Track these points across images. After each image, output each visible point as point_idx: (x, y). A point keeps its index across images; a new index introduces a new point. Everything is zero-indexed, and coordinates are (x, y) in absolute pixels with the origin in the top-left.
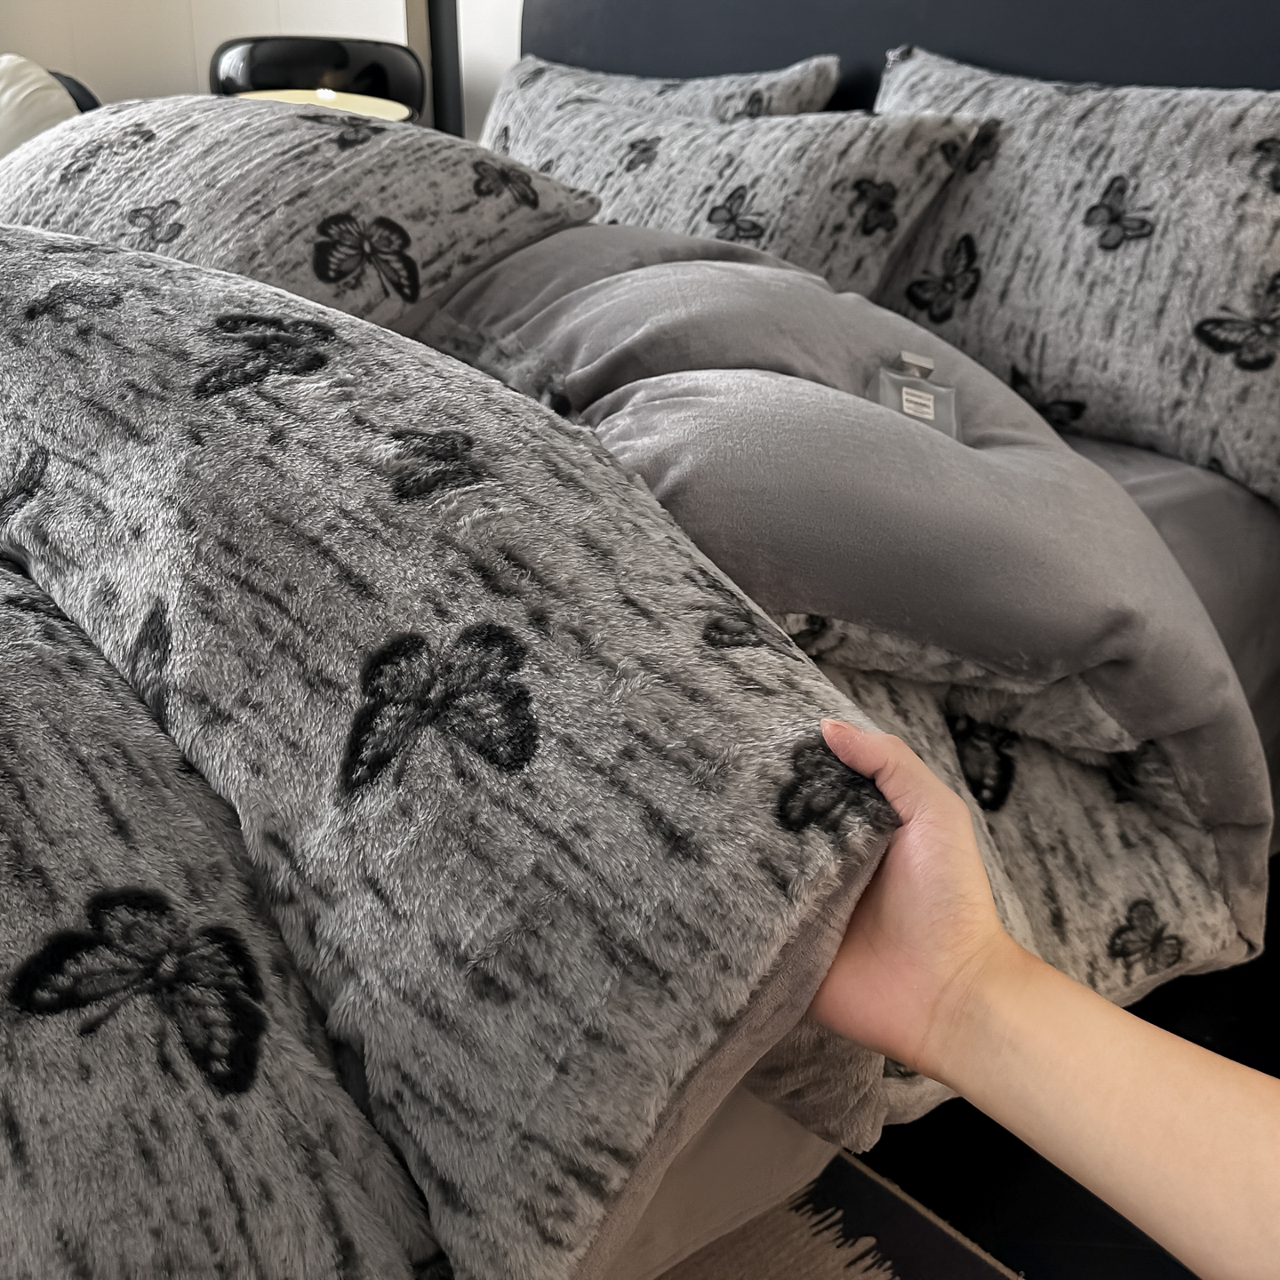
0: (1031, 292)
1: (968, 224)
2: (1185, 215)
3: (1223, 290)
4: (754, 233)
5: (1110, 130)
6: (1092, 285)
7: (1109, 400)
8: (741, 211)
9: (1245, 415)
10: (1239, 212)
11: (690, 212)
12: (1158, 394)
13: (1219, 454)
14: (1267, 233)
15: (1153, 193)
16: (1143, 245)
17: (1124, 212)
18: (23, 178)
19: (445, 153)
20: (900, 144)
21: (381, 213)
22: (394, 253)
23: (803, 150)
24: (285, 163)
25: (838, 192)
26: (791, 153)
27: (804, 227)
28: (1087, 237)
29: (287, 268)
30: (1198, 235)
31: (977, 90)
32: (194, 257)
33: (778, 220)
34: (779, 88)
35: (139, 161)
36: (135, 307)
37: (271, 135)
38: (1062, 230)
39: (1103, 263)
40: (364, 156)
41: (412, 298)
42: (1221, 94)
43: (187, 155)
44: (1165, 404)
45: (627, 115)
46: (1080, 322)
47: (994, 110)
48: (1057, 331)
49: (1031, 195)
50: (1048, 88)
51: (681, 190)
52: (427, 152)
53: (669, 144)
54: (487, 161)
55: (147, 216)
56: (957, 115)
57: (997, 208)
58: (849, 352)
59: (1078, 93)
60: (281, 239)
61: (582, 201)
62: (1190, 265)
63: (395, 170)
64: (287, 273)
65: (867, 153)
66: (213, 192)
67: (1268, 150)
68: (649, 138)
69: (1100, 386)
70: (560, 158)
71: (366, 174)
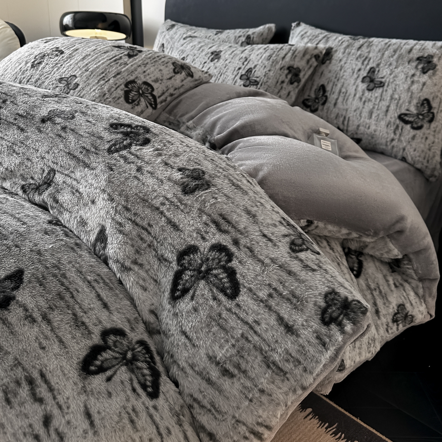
0: (344, 103)
1: (323, 81)
2: (395, 80)
3: (407, 104)
4: (255, 83)
5: (369, 52)
6: (365, 102)
7: (370, 138)
8: (251, 76)
9: (414, 144)
10: (412, 80)
11: (234, 76)
12: (386, 137)
13: (405, 156)
14: (421, 87)
15: (384, 73)
16: (381, 89)
17: (375, 79)
18: (17, 65)
19: (163, 60)
20: (301, 55)
21: (144, 80)
22: (150, 93)
23: (270, 56)
24: (111, 63)
25: (282, 71)
26: (266, 57)
27: (271, 82)
28: (362, 86)
29: (116, 99)
30: (399, 86)
31: (324, 37)
32: (84, 95)
33: (263, 79)
34: (256, 34)
35: (59, 61)
36: (80, 119)
37: (105, 53)
38: (354, 84)
39: (368, 95)
40: (137, 61)
41: (155, 108)
42: (404, 41)
43: (77, 60)
44: (388, 140)
45: (209, 43)
46: (361, 113)
47: (330, 44)
48: (353, 116)
49: (343, 73)
50: (347, 37)
51: (230, 69)
52: (157, 59)
53: (225, 53)
54: (176, 62)
55: (65, 80)
56: (318, 45)
57: (333, 76)
58: (303, 128)
59: (358, 39)
60: (113, 89)
61: (206, 75)
62: (396, 96)
63: (147, 65)
64: (116, 101)
65: (291, 58)
66: (88, 73)
67: (421, 60)
68: (217, 51)
69: (367, 134)
70: (187, 56)
71: (138, 67)
